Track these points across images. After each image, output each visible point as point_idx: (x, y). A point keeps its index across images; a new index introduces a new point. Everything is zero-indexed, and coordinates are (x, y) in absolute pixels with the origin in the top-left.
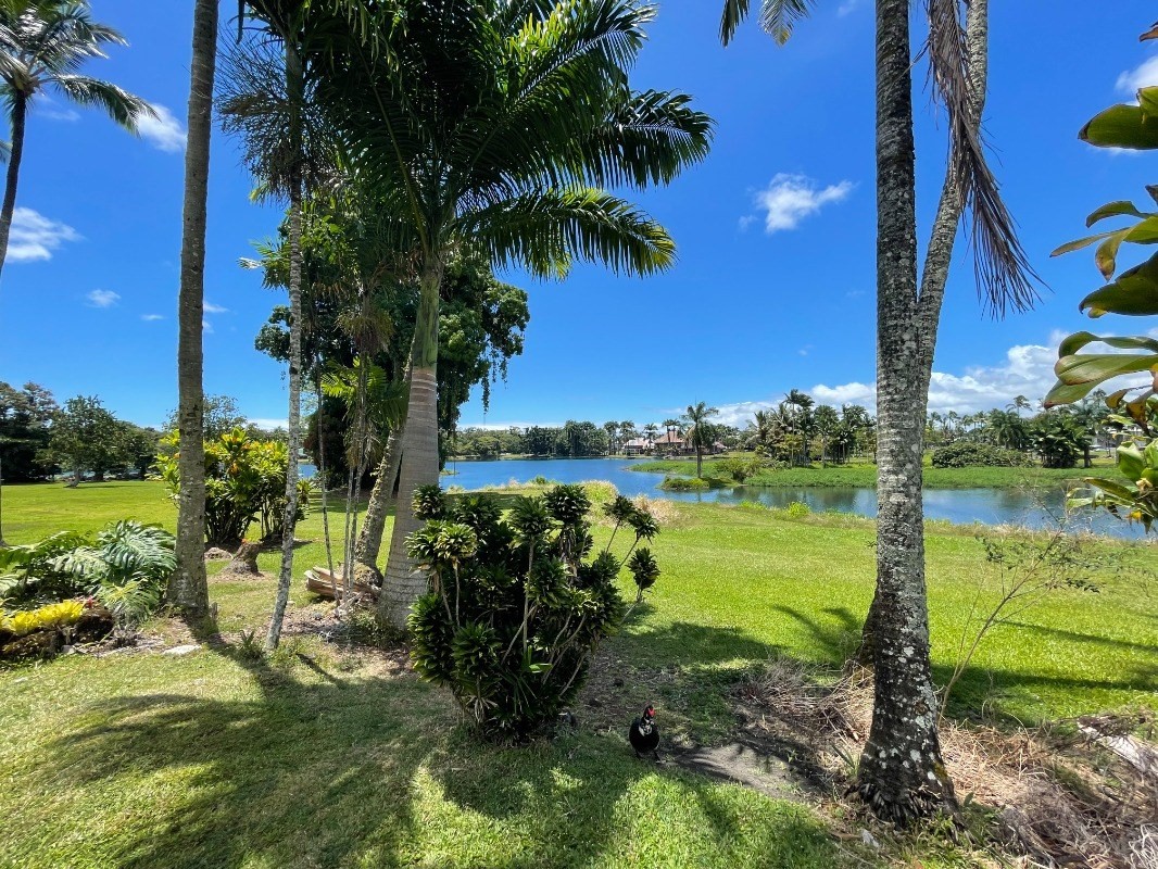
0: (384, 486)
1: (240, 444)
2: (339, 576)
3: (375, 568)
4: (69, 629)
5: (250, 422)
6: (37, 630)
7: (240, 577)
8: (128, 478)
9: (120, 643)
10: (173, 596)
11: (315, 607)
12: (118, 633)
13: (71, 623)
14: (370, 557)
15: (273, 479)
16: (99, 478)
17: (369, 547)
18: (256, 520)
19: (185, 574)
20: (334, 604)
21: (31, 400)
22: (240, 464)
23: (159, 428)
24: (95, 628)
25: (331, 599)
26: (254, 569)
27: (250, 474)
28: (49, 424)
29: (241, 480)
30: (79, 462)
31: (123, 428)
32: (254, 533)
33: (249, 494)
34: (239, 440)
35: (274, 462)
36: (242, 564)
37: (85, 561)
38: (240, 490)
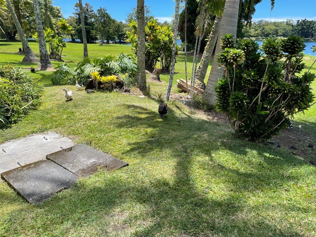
0: (210, 45)
1: (154, 27)
2: (189, 83)
3: (203, 83)
4: (114, 84)
5: (155, 18)
6: (107, 83)
7: (154, 81)
8: (116, 43)
9: (126, 91)
10: (137, 81)
11: (180, 94)
12: (125, 88)
13: (114, 82)
14: (202, 78)
15: (165, 43)
16: (108, 43)
17: (201, 73)
18: (159, 61)
19: (140, 74)
20: (187, 94)
21: (87, 10)
22: (154, 36)
23: (124, 22)
24: (120, 85)
25: (185, 92)
26: (159, 79)
27: (157, 40)
28: (93, 20)
29: (154, 43)
30: (102, 36)
31: (114, 21)
32: (158, 66)
33: (157, 49)
34: (153, 24)
35: (166, 35)
36: (155, 76)
37: (114, 65)
38: (153, 47)
